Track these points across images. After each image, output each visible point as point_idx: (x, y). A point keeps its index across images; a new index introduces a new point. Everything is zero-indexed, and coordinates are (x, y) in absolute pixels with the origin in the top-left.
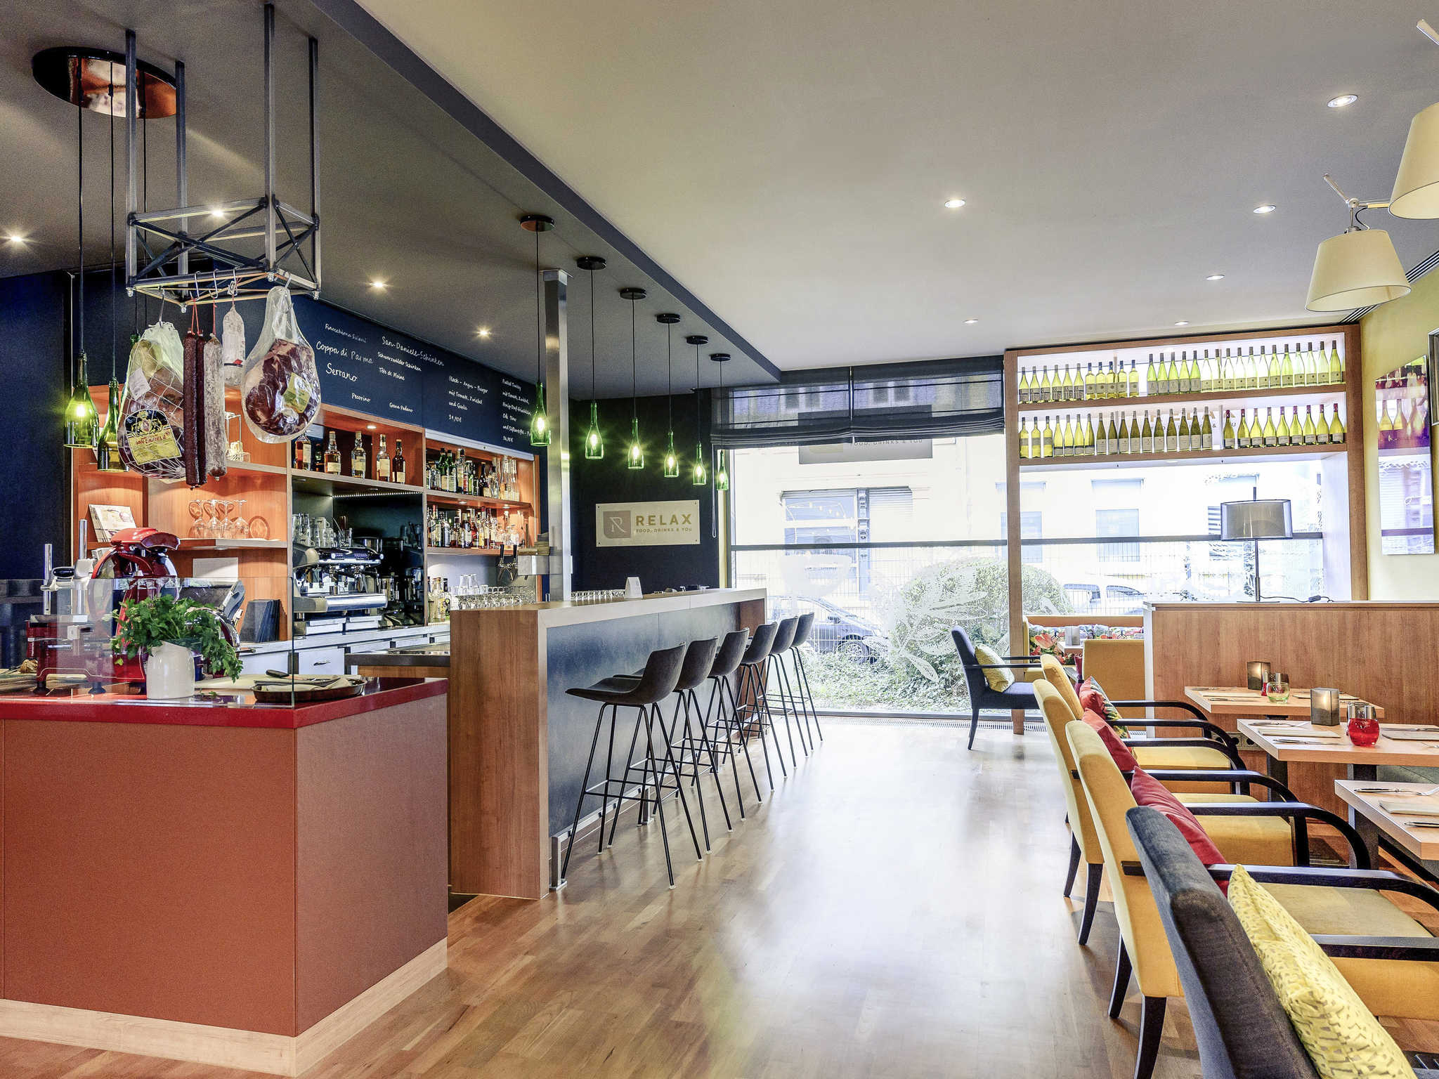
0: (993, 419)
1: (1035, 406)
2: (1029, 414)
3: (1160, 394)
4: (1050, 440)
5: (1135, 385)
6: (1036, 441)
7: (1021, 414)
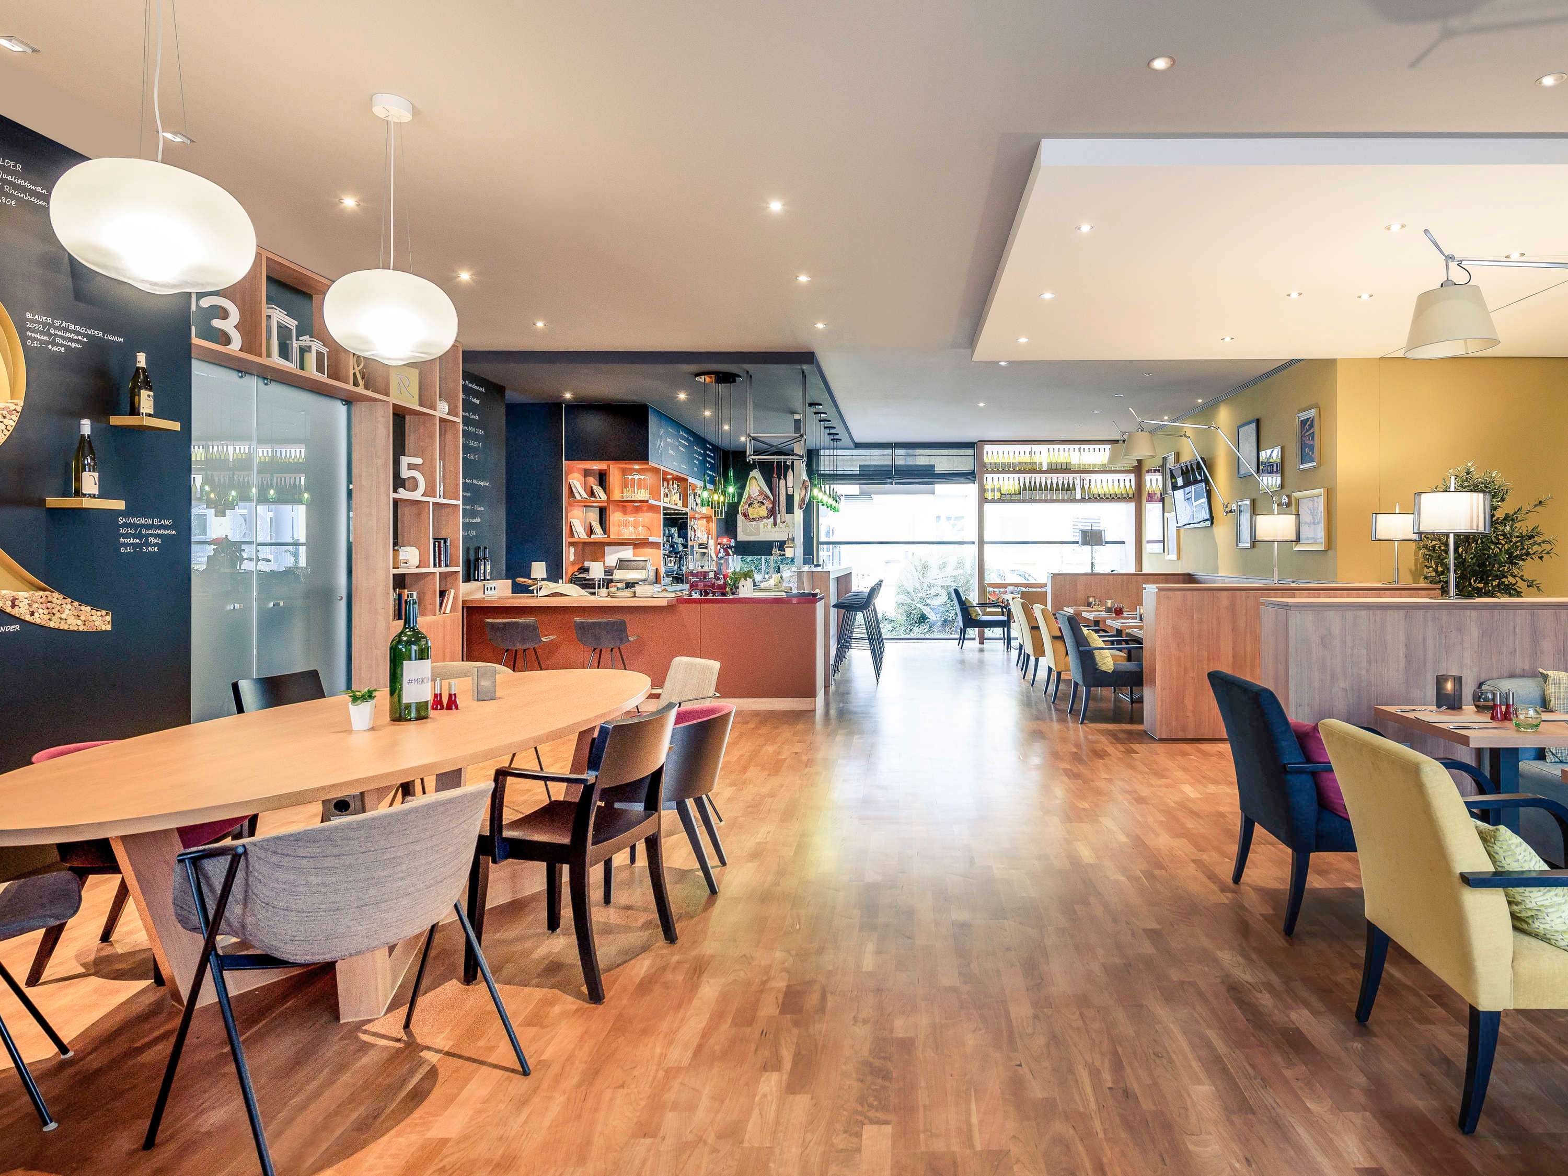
0: (969, 476)
1: (993, 472)
2: (989, 476)
3: (1054, 469)
4: (999, 490)
5: (1041, 464)
6: (993, 490)
7: (986, 475)
